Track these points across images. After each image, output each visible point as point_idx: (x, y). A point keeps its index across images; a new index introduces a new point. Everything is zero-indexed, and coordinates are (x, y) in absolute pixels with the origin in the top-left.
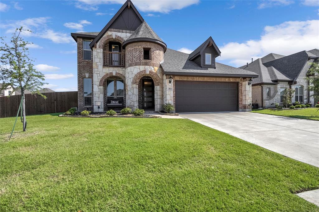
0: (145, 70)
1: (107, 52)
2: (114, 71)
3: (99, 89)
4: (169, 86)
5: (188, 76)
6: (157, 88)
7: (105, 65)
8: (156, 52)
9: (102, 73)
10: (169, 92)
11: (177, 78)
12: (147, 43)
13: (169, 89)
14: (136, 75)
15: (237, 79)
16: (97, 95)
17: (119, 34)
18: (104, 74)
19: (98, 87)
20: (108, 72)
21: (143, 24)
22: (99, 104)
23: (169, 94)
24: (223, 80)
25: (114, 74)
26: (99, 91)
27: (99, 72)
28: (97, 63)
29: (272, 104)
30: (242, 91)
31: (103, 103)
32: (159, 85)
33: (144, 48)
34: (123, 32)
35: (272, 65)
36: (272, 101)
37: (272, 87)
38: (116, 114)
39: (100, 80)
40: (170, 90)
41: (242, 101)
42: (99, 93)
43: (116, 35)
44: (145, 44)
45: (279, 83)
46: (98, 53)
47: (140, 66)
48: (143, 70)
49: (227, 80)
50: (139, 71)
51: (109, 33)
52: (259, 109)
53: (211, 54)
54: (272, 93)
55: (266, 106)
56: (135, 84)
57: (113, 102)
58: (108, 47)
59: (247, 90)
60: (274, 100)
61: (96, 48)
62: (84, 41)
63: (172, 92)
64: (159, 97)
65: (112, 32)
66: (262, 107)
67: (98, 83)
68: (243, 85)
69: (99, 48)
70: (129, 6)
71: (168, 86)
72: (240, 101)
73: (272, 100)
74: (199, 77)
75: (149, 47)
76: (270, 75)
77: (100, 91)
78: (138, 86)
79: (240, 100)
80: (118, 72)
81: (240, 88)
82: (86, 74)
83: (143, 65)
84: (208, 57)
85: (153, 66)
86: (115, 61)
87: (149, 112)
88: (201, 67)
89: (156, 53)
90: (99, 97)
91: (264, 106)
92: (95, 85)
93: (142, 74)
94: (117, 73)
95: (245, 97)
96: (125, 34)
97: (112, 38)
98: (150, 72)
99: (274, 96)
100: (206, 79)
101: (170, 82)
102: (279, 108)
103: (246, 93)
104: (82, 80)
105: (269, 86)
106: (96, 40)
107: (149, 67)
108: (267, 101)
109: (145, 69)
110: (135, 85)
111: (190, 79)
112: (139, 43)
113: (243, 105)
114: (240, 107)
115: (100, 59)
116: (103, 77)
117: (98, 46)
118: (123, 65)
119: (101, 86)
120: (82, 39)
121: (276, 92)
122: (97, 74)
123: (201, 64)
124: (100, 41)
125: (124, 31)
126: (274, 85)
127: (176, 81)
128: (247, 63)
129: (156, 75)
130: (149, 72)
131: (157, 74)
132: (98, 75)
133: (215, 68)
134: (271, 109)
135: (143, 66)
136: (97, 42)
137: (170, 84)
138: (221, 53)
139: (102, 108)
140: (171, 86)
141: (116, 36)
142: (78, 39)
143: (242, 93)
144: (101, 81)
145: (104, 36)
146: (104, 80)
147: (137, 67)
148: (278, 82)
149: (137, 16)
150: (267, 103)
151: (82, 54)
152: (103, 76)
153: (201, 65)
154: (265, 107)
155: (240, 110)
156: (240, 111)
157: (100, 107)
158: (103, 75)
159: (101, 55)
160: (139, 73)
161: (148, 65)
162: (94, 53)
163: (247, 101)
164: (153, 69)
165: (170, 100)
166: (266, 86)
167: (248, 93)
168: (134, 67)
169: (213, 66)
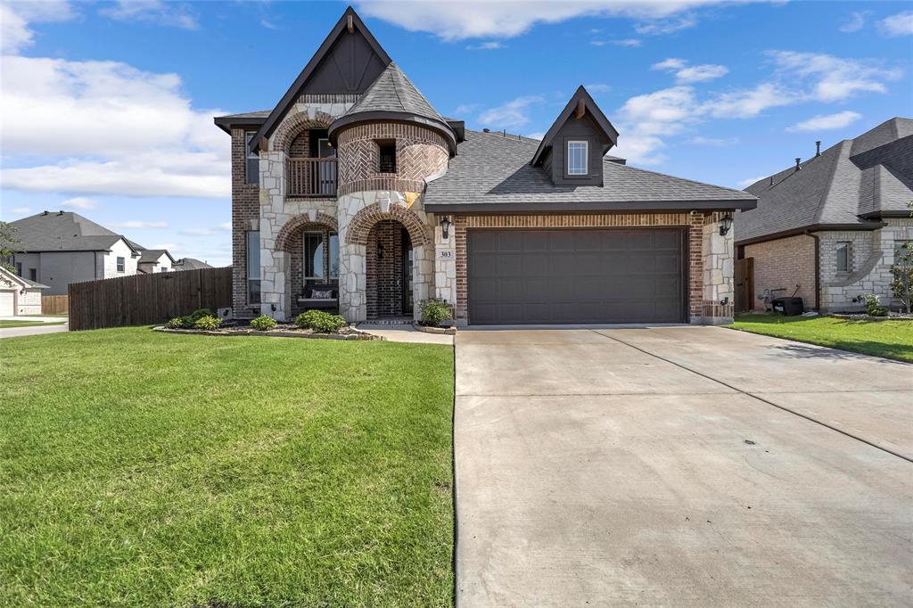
0: (377, 204)
1: (304, 158)
2: (310, 209)
3: (274, 259)
4: (443, 247)
5: (509, 215)
6: (417, 254)
7: (290, 196)
8: (412, 150)
9: (283, 216)
10: (443, 264)
11: (473, 222)
12: (382, 126)
13: (444, 254)
14: (354, 219)
15: (682, 217)
16: (269, 276)
17: (326, 108)
18: (288, 219)
19: (272, 253)
20: (297, 213)
21: (387, 72)
22: (274, 299)
23: (443, 269)
24: (628, 221)
25: (312, 219)
26: (274, 266)
27: (274, 215)
28: (269, 189)
29: (855, 301)
30: (703, 254)
31: (283, 296)
32: (422, 244)
33: (376, 141)
34: (336, 102)
35: (883, 159)
36: (855, 289)
37: (859, 240)
38: (277, 326)
39: (277, 235)
40: (444, 258)
41: (701, 290)
42: (275, 270)
43: (319, 110)
44: (379, 128)
45: (886, 225)
46: (271, 163)
47: (365, 193)
48: (373, 202)
49: (644, 221)
50: (362, 206)
51: (299, 107)
52: (804, 315)
53: (586, 143)
54: (858, 259)
55: (830, 305)
56: (352, 243)
57: (318, 293)
58: (307, 145)
59: (714, 252)
60: (868, 285)
61: (266, 150)
62: (248, 134)
63: (452, 265)
64: (421, 279)
65: (308, 105)
66: (817, 309)
67: (272, 245)
68: (704, 236)
69: (275, 150)
70: (351, 26)
71: (440, 246)
72: (696, 290)
73: (858, 283)
74: (544, 215)
75: (390, 135)
76: (861, 197)
77: (277, 264)
78: (365, 248)
79: (693, 286)
80: (323, 211)
81: (693, 246)
82: (251, 221)
83: (372, 189)
84: (577, 151)
85: (402, 190)
86: (327, 182)
87: (390, 323)
88: (553, 184)
89: (410, 154)
90: (274, 281)
91: (823, 305)
92: (265, 248)
93: (369, 215)
94: (318, 215)
95: (710, 277)
96: (342, 105)
97: (308, 121)
98: (393, 207)
99: (867, 269)
100: (568, 222)
101: (445, 235)
102: (874, 315)
103: (712, 261)
104: (243, 237)
105: (846, 236)
106: (264, 130)
107: (388, 193)
108: (832, 290)
109: (377, 200)
110: (353, 246)
111: (515, 223)
112: (363, 129)
113: (704, 302)
114: (693, 308)
115: (277, 178)
116: (283, 228)
117: (271, 147)
118: (304, 191)
119: (279, 250)
120: (242, 131)
121: (875, 254)
122: (269, 219)
123: (554, 176)
124: (276, 131)
125: (338, 97)
126: (869, 232)
127: (470, 231)
128: (798, 160)
129: (410, 215)
130: (390, 208)
131: (415, 212)
132: (273, 221)
133: (602, 186)
134: (842, 318)
135: (373, 193)
136: (268, 135)
137: (447, 241)
138: (618, 135)
139: (281, 310)
140: (448, 246)
141: (318, 113)
142: (234, 131)
143: (699, 263)
144: (278, 237)
145: (288, 116)
146: (286, 235)
147: (358, 194)
148: (885, 221)
149: (373, 52)
150: (835, 295)
151: (242, 170)
152: (283, 225)
153: (555, 179)
154: (826, 310)
155: (693, 318)
156: (692, 321)
157: (278, 308)
158: (283, 220)
159: (280, 169)
160: (361, 213)
161: (386, 189)
162: (263, 165)
163: (715, 288)
164: (400, 197)
165: (446, 287)
166: (834, 235)
167: (720, 261)
168: (351, 195)
169: (595, 179)
